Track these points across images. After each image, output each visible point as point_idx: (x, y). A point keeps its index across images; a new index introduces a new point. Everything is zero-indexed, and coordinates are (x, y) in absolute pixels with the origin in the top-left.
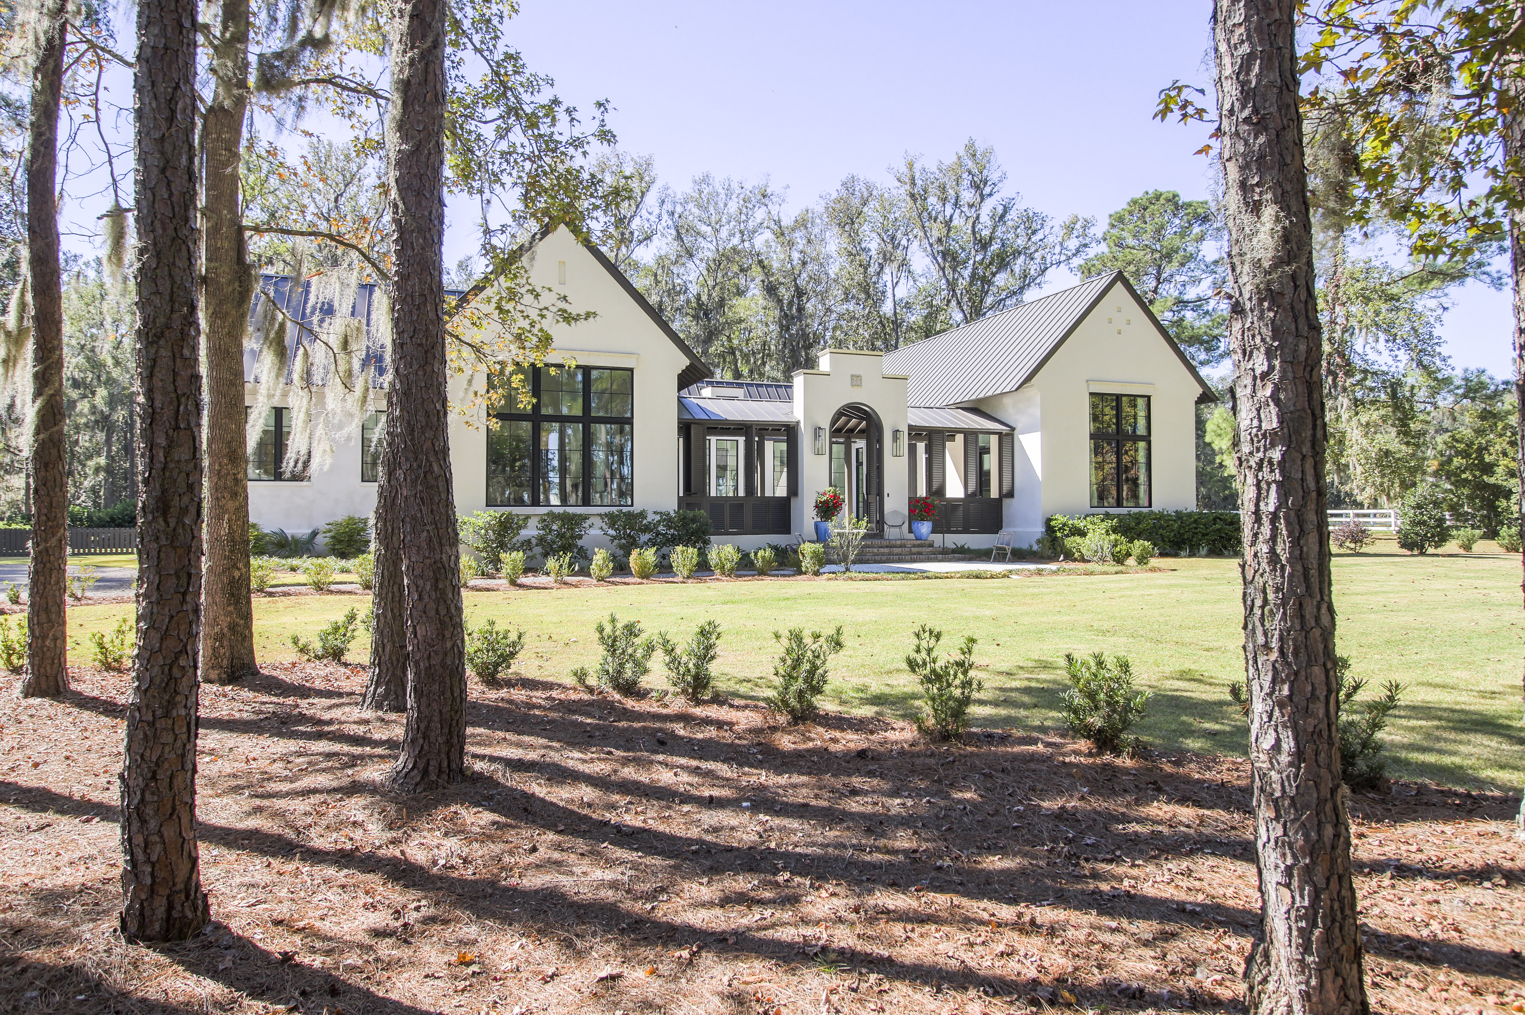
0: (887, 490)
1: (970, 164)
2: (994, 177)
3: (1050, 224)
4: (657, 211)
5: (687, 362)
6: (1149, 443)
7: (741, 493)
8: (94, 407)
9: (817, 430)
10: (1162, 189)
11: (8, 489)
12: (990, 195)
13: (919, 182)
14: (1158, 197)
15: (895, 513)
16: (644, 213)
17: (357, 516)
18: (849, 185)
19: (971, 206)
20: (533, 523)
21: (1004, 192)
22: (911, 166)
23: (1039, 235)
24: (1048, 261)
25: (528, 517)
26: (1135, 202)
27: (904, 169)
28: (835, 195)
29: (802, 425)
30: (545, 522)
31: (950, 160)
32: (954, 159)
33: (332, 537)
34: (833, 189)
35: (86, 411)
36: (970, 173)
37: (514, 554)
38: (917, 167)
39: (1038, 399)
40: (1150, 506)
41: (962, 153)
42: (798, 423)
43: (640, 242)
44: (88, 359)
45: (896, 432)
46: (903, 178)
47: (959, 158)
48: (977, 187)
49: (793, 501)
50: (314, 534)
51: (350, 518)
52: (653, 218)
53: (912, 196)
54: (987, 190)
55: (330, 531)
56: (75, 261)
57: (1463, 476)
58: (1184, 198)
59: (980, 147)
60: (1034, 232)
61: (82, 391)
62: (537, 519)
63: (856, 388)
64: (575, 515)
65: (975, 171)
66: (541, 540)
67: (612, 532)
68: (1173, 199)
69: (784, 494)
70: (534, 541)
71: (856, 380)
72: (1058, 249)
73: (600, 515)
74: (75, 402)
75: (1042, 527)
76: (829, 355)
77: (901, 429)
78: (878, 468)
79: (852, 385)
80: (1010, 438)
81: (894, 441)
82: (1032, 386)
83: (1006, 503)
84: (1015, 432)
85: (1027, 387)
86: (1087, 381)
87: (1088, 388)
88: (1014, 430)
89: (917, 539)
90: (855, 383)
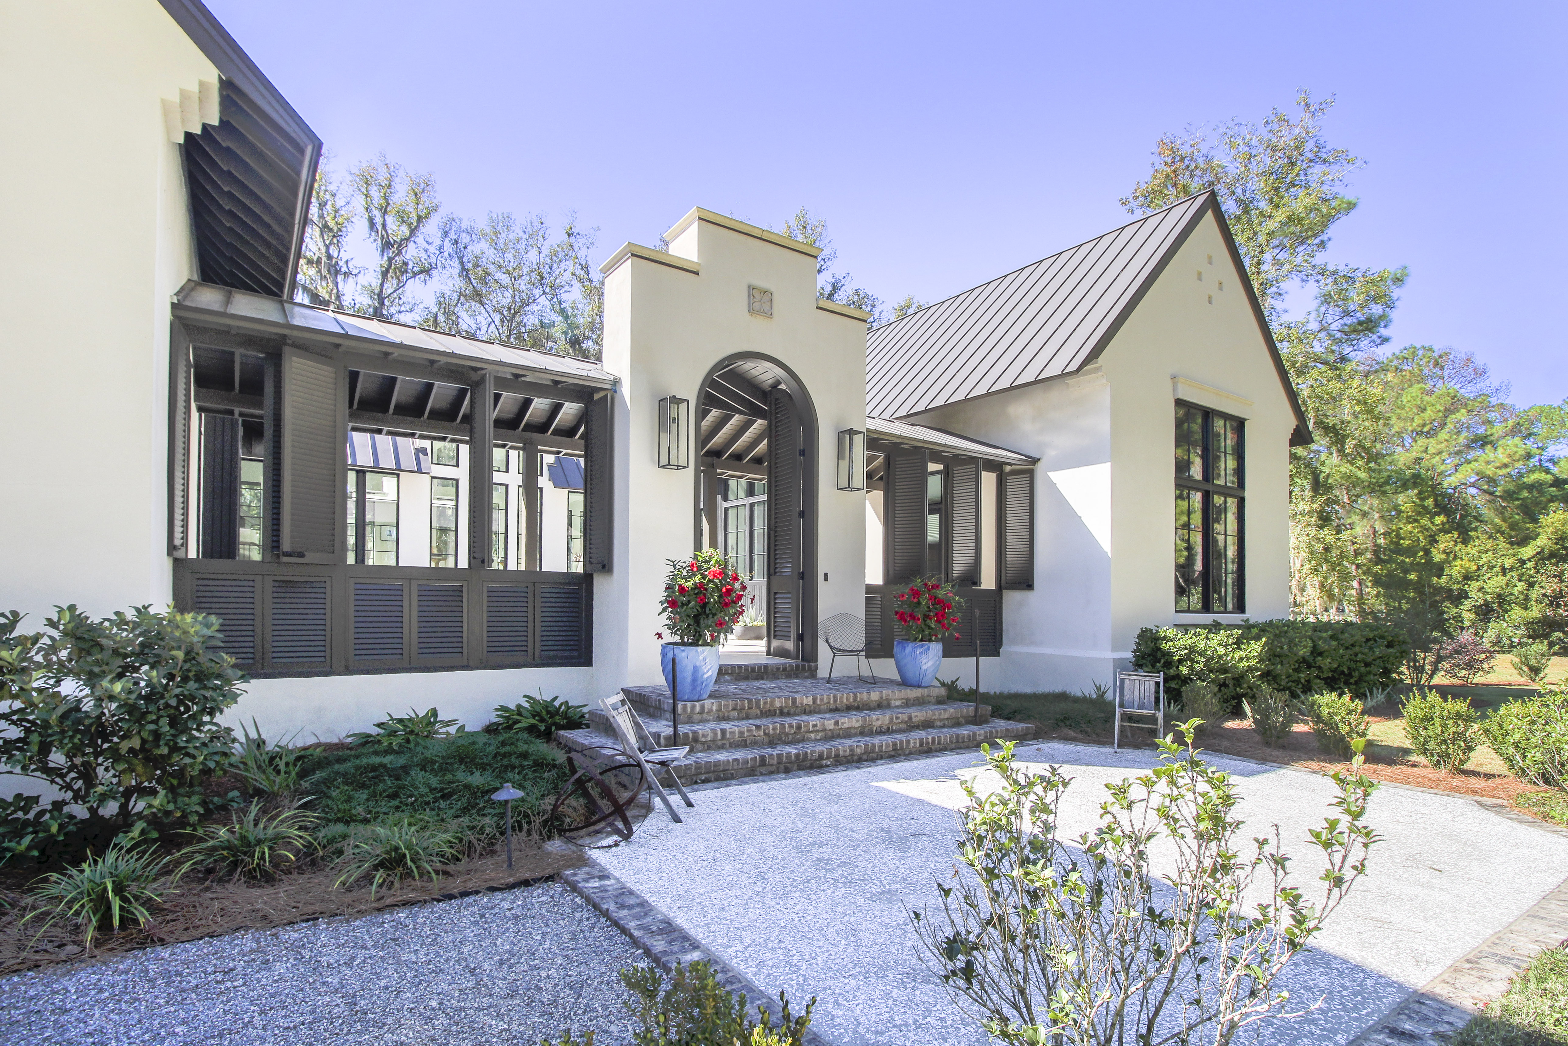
0: (824, 564)
4: (438, 242)
6: (1241, 502)
15: (843, 618)
16: (420, 240)
29: (626, 390)
39: (1106, 398)
40: (1240, 607)
42: (616, 382)
43: (415, 275)
45: (845, 436)
49: (600, 584)
52: (432, 249)
59: (812, 219)
63: (759, 322)
69: (578, 568)
71: (759, 301)
75: (1114, 649)
76: (695, 226)
77: (852, 432)
78: (802, 514)
79: (751, 311)
80: (1025, 479)
81: (840, 455)
82: (1098, 369)
83: (1012, 599)
84: (1039, 468)
85: (1089, 372)
86: (1174, 378)
87: (1175, 389)
88: (1035, 461)
89: (905, 683)
90: (757, 305)
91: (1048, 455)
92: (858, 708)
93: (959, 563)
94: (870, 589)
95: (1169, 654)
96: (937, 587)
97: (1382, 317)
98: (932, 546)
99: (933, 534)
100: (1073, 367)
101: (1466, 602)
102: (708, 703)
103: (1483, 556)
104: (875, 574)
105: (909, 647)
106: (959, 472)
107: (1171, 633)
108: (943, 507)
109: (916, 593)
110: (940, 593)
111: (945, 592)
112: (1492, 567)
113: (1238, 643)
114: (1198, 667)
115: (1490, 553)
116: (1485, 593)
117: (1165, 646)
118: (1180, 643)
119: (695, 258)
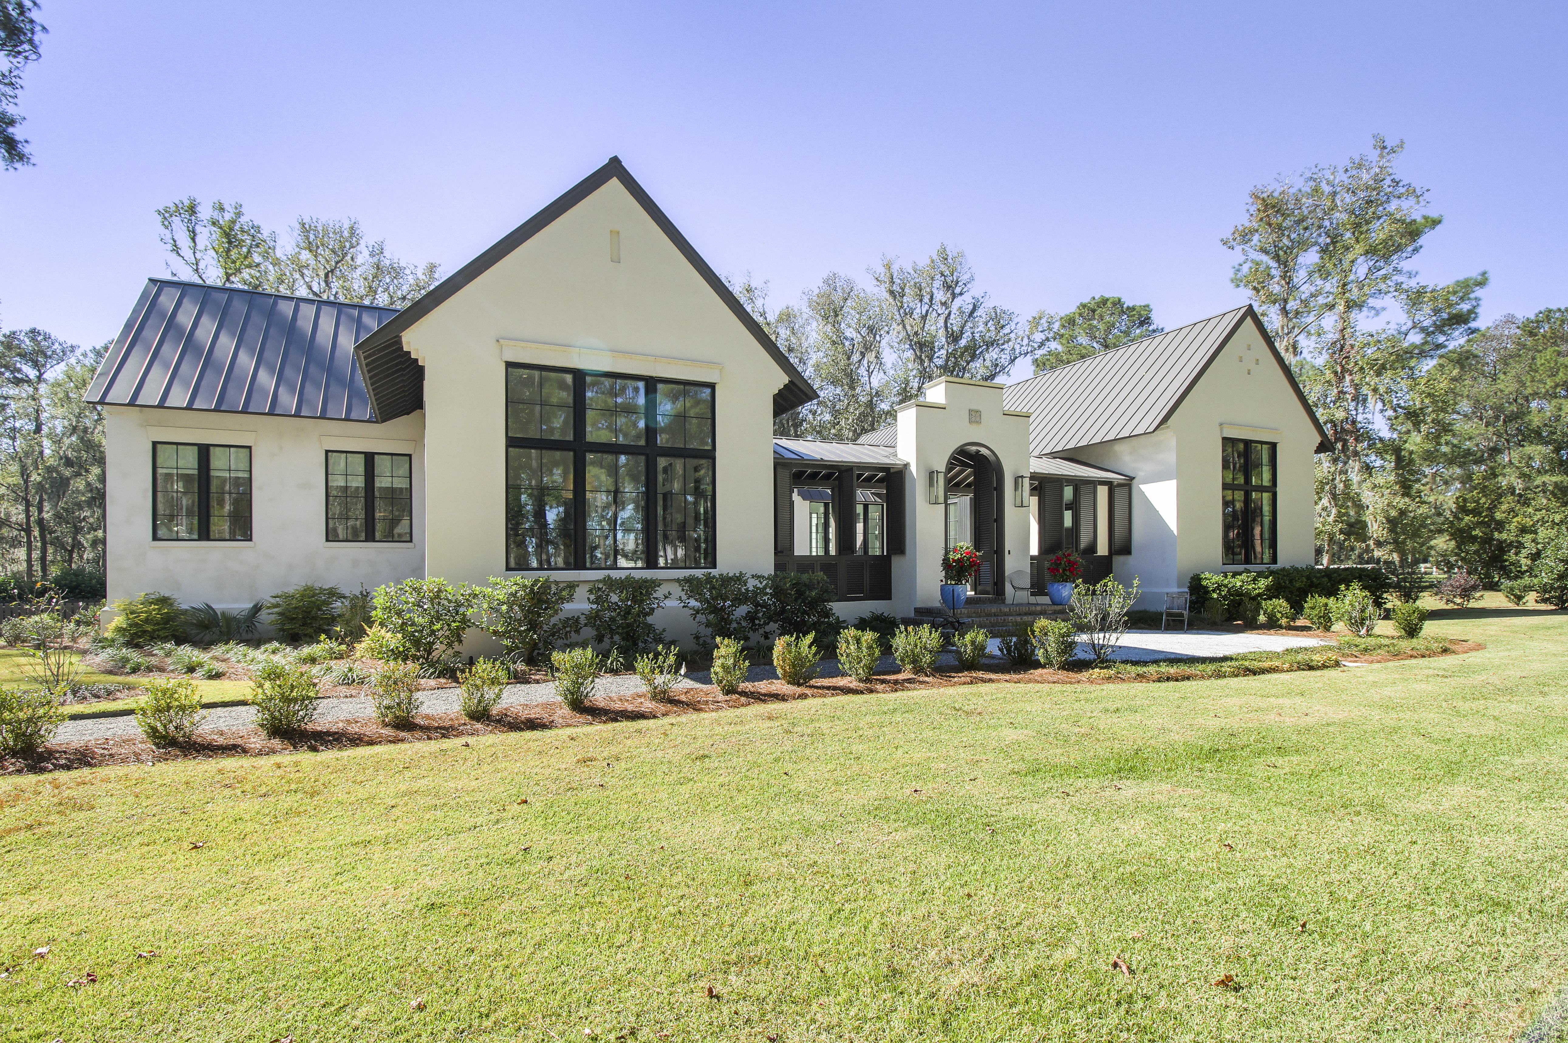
0: (1008, 546)
1: (943, 268)
2: (964, 278)
3: (1016, 320)
5: (786, 380)
6: (1275, 493)
7: (833, 551)
8: (88, 484)
9: (931, 475)
10: (1107, 296)
11: (13, 561)
12: (961, 294)
13: (897, 281)
14: (1104, 301)
15: (1019, 572)
17: (317, 585)
18: (831, 282)
19: (944, 304)
20: (581, 592)
21: (974, 291)
22: (888, 267)
23: (1006, 330)
24: (1017, 351)
25: (572, 586)
26: (1084, 306)
27: (881, 270)
28: (817, 291)
29: (913, 468)
30: (598, 593)
31: (923, 262)
32: (928, 262)
33: (280, 614)
34: (816, 285)
35: (82, 487)
36: (942, 274)
37: (577, 653)
38: (895, 268)
39: (1173, 443)
40: (1274, 560)
41: (935, 257)
42: (906, 465)
44: (82, 439)
45: (1018, 479)
46: (882, 278)
47: (933, 261)
48: (949, 287)
49: (896, 561)
50: (257, 609)
51: (307, 589)
53: (892, 293)
54: (958, 290)
55: (277, 606)
56: (72, 351)
57: (1474, 533)
58: (1128, 302)
59: (951, 252)
60: (1002, 327)
61: (76, 469)
62: (587, 587)
63: (975, 426)
64: (646, 581)
65: (947, 273)
66: (593, 618)
67: (693, 603)
68: (1118, 303)
69: (882, 552)
70: (583, 620)
71: (975, 416)
72: (1026, 341)
73: (678, 580)
74: (68, 479)
75: (1179, 587)
76: (944, 384)
77: (1022, 477)
78: (996, 521)
79: (970, 422)
80: (1126, 489)
81: (1016, 489)
82: (1168, 427)
83: (1118, 560)
84: (1134, 481)
85: (1163, 429)
86: (1221, 425)
87: (1221, 432)
88: (1132, 479)
89: (1054, 603)
90: (973, 419)
91: (1140, 475)
92: (1030, 614)
93: (1084, 540)
94: (1033, 558)
95: (1206, 587)
96: (1069, 555)
97: (1470, 312)
98: (1067, 529)
99: (1068, 521)
100: (1151, 429)
101: (1523, 551)
102: (963, 610)
103: (1537, 513)
104: (1034, 550)
105: (1056, 585)
106: (1083, 489)
107: (1207, 575)
108: (1074, 506)
109: (1059, 559)
110: (1072, 558)
111: (1075, 557)
112: (1544, 523)
113: (1254, 580)
114: (1223, 593)
115: (1544, 511)
116: (1538, 543)
117: (1204, 583)
118: (1213, 581)
119: (944, 402)
